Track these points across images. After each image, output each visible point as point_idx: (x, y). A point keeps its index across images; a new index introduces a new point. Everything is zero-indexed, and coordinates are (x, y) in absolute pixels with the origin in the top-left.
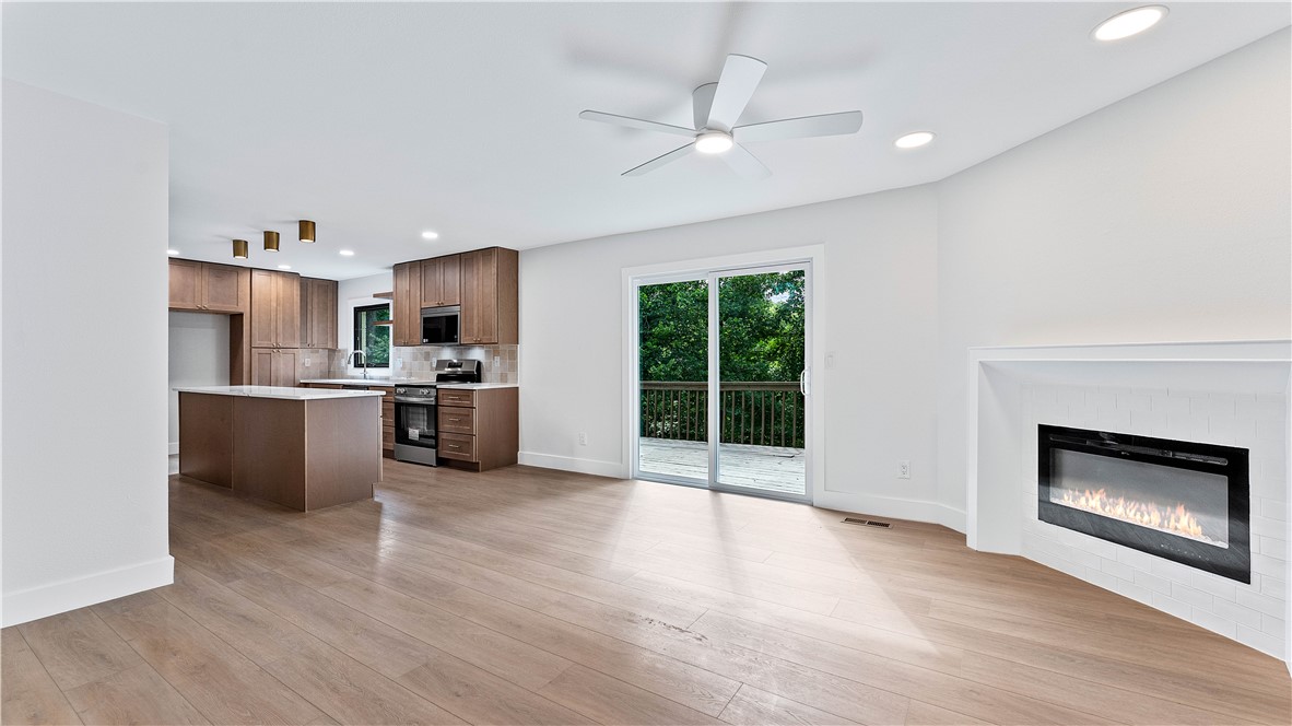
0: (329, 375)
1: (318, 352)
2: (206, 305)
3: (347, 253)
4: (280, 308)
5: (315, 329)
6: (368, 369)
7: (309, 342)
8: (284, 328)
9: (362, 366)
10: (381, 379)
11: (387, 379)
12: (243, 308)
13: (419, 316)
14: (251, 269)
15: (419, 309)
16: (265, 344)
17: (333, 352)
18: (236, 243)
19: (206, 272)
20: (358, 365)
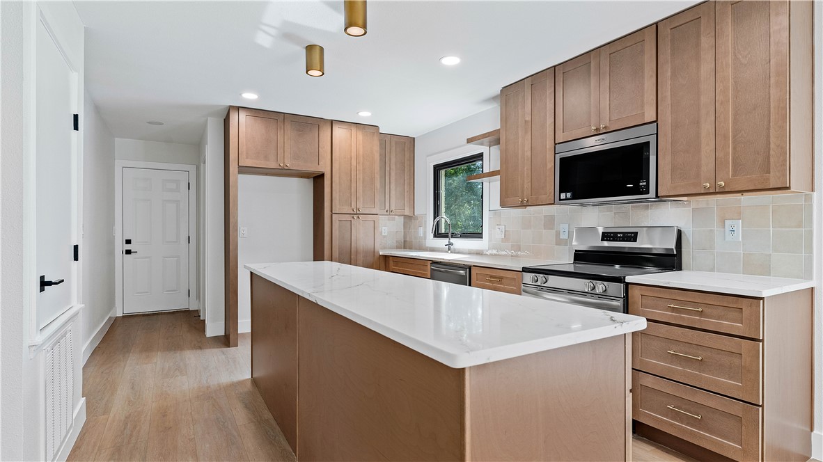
0: (406, 245)
1: (394, 220)
2: (290, 164)
3: (451, 61)
4: (360, 167)
5: (393, 193)
6: (452, 240)
7: (387, 208)
8: (363, 191)
9: (445, 236)
10: (470, 253)
11: (479, 253)
12: (324, 167)
13: (550, 155)
14: (332, 122)
15: (550, 144)
16: (346, 209)
17: (409, 219)
18: (310, 49)
19: (288, 126)
20: (437, 234)
